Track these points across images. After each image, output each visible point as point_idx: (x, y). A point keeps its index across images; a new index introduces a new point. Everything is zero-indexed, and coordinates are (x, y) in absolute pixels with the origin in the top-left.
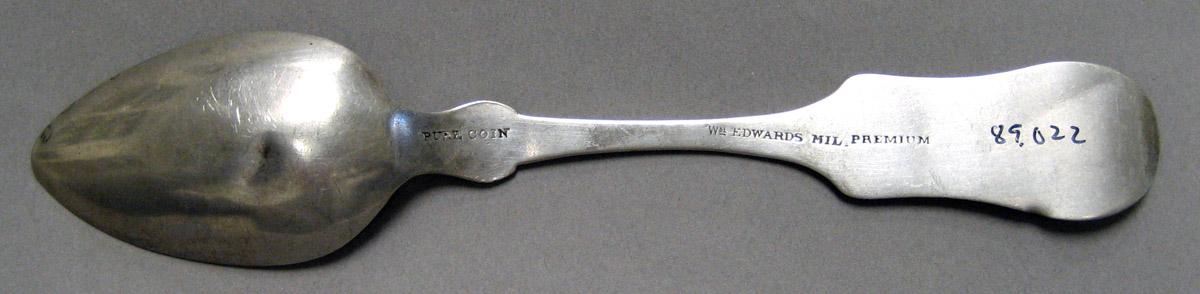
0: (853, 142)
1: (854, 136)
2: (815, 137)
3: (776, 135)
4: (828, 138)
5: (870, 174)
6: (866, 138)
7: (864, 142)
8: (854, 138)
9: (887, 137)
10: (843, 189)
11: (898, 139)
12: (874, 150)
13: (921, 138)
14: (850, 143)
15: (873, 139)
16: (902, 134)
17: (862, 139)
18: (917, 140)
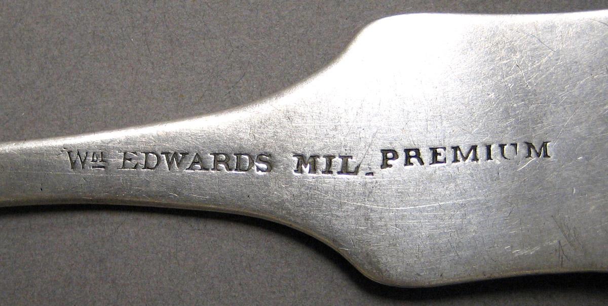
0: (385, 165)
1: (384, 152)
2: (302, 159)
3: (217, 161)
4: (330, 158)
5: (424, 232)
6: (412, 154)
7: (408, 162)
8: (388, 155)
9: (456, 148)
10: (366, 271)
11: (482, 152)
12: (430, 178)
13: (530, 146)
14: (377, 169)
15: (426, 156)
16: (487, 139)
17: (402, 156)
18: (522, 150)
